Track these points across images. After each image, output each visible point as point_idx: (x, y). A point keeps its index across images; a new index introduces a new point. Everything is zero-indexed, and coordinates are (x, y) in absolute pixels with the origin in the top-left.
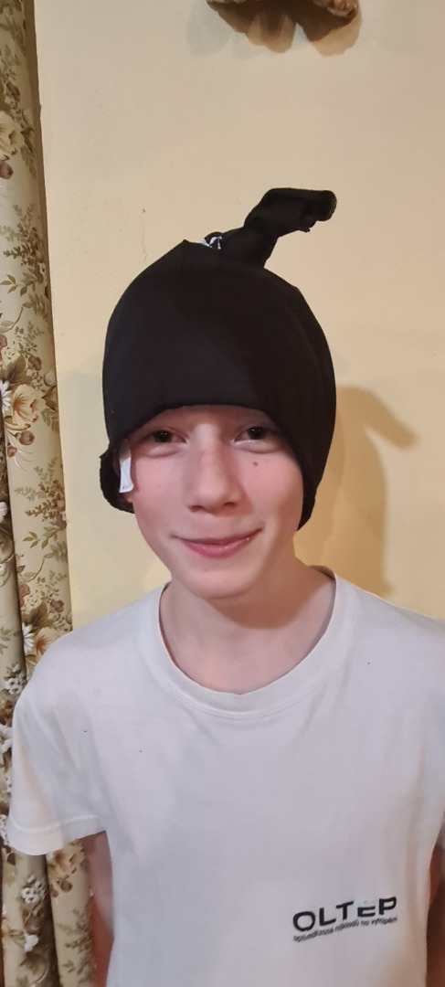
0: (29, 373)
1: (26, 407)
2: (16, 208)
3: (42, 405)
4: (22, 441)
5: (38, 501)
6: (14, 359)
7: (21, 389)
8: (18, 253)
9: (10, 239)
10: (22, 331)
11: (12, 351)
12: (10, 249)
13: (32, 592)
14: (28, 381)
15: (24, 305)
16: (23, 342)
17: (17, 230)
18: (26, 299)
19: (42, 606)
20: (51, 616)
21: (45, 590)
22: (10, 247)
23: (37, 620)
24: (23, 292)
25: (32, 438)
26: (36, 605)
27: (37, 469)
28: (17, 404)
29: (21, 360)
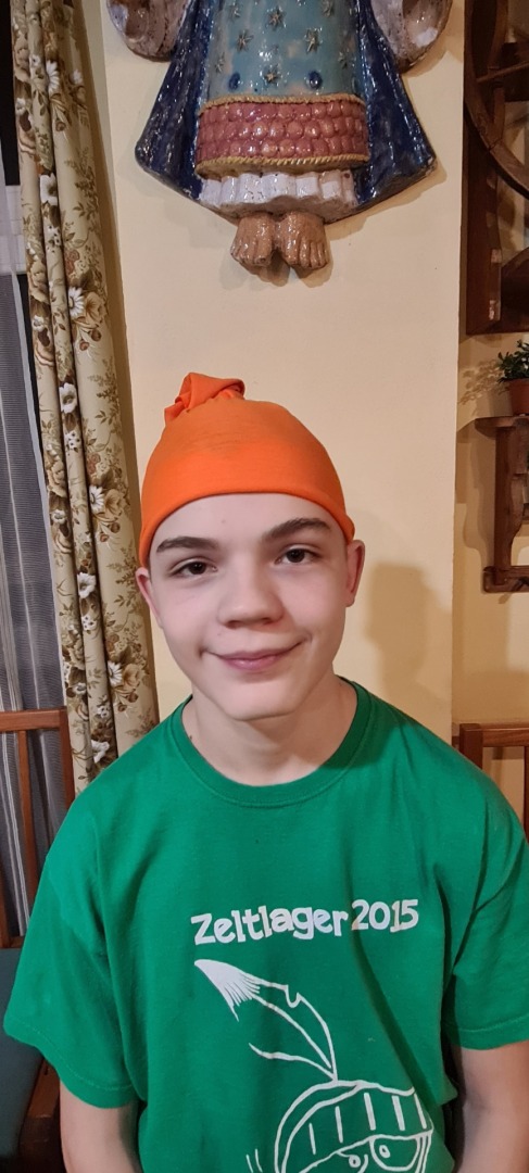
0: (116, 480)
1: (115, 506)
2: (104, 361)
3: (124, 504)
4: (112, 530)
5: (124, 573)
6: (106, 471)
7: (112, 493)
8: (107, 394)
9: (101, 385)
10: (110, 451)
11: (104, 465)
12: (102, 392)
13: (121, 639)
14: (115, 487)
15: (112, 432)
16: (111, 458)
17: (105, 378)
18: (112, 427)
19: (128, 648)
20: (133, 655)
21: (129, 636)
22: (101, 390)
23: (123, 660)
24: (110, 422)
25: (119, 527)
26: (124, 648)
27: (123, 550)
28: (108, 503)
29: (110, 472)
